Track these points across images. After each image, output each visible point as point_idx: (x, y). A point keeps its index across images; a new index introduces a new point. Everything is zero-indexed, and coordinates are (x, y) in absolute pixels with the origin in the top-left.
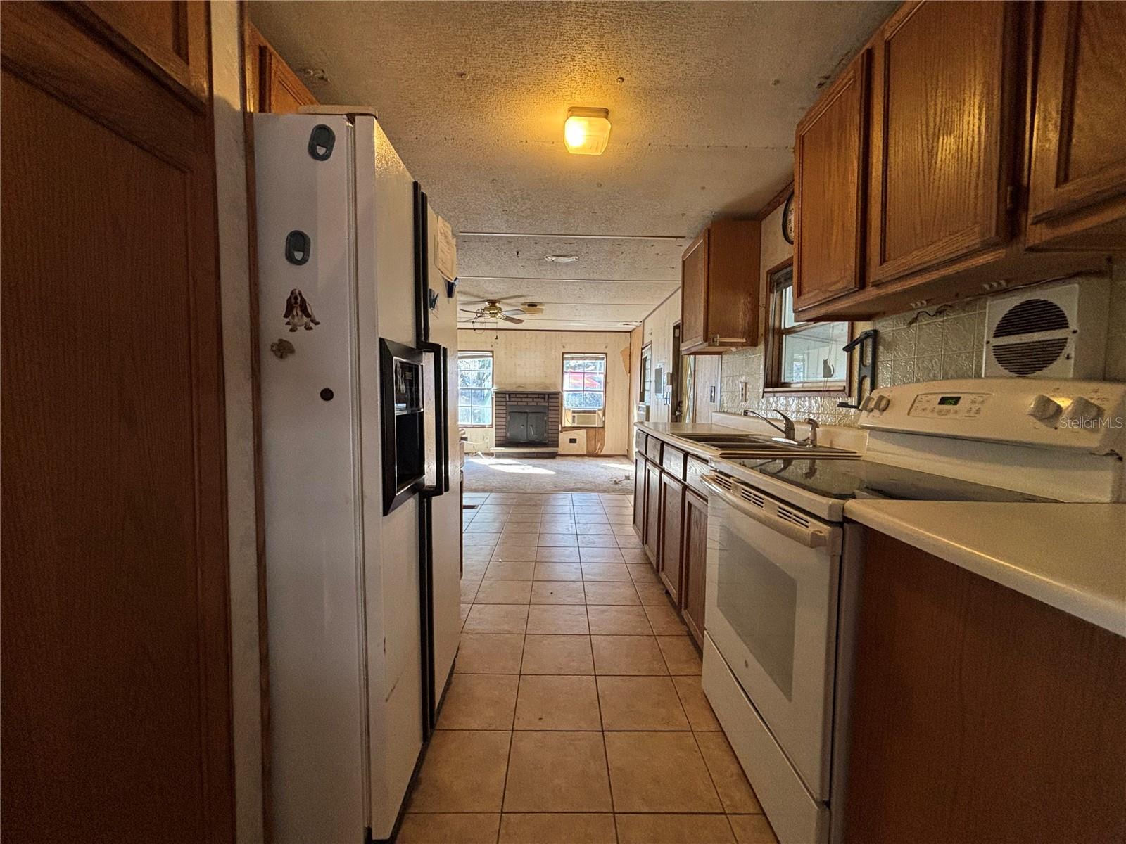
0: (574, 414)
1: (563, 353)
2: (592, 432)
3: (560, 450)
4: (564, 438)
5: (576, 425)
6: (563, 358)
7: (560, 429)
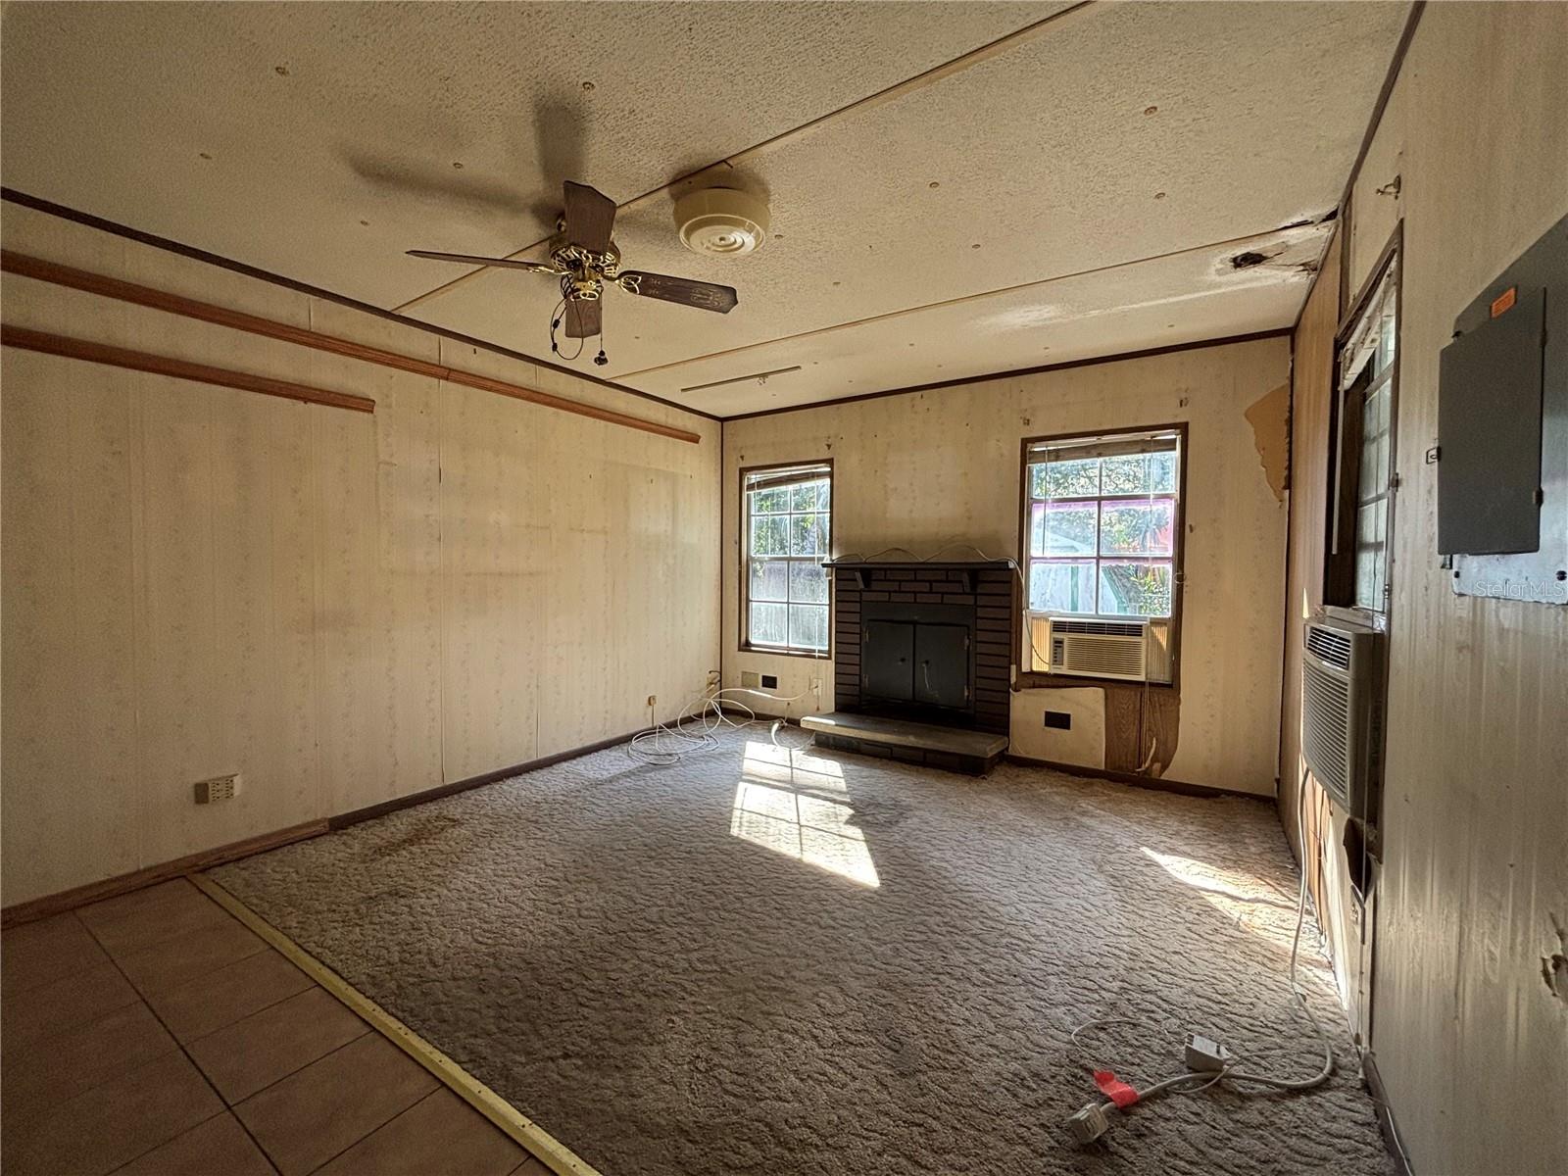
0: (1059, 636)
1: (1025, 442)
2: (1126, 697)
3: (1019, 747)
4: (1027, 708)
5: (1064, 670)
6: (1026, 457)
7: (1013, 679)
